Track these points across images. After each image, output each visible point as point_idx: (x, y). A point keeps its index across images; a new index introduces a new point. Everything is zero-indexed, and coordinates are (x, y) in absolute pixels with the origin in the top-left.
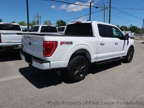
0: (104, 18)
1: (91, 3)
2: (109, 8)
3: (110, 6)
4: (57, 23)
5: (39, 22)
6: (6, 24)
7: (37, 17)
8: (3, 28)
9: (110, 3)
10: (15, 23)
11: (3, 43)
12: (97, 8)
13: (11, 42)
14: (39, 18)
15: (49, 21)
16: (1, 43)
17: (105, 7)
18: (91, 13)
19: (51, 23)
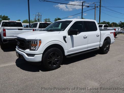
0: (95, 16)
1: (83, 3)
2: (99, 7)
3: (100, 5)
4: (55, 20)
5: (40, 20)
6: (11, 21)
7: (38, 16)
8: (8, 25)
9: (100, 3)
10: (20, 21)
11: (7, 36)
12: (88, 7)
13: (13, 36)
14: (40, 16)
15: (49, 19)
16: (6, 36)
17: (96, 6)
18: (83, 11)
19: (50, 20)
